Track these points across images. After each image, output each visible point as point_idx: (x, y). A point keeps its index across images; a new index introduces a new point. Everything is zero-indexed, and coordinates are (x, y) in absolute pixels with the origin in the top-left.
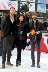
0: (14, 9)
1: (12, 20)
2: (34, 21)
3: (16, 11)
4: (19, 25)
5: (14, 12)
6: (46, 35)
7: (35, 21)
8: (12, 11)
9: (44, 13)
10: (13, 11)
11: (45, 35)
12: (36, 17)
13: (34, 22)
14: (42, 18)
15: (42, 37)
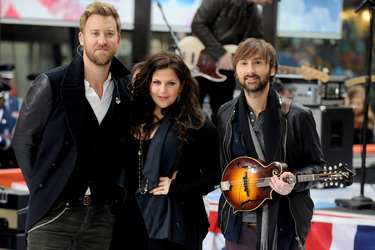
0: (115, 16)
1: (99, 101)
2: (252, 101)
3: (123, 33)
4: (148, 130)
5: (114, 39)
6: (343, 205)
7: (256, 103)
8: (97, 33)
9: (327, 42)
10: (109, 34)
11: (338, 202)
12: (262, 70)
13: (247, 109)
14: (315, 81)
15: (315, 219)
